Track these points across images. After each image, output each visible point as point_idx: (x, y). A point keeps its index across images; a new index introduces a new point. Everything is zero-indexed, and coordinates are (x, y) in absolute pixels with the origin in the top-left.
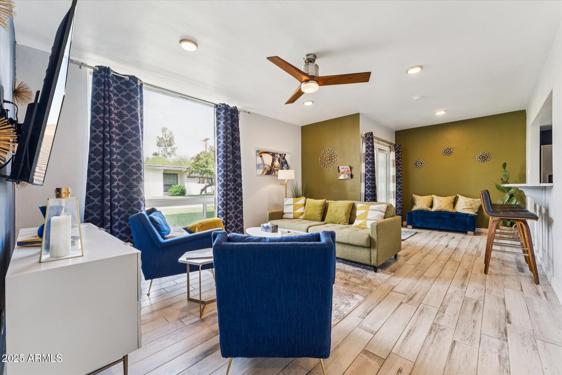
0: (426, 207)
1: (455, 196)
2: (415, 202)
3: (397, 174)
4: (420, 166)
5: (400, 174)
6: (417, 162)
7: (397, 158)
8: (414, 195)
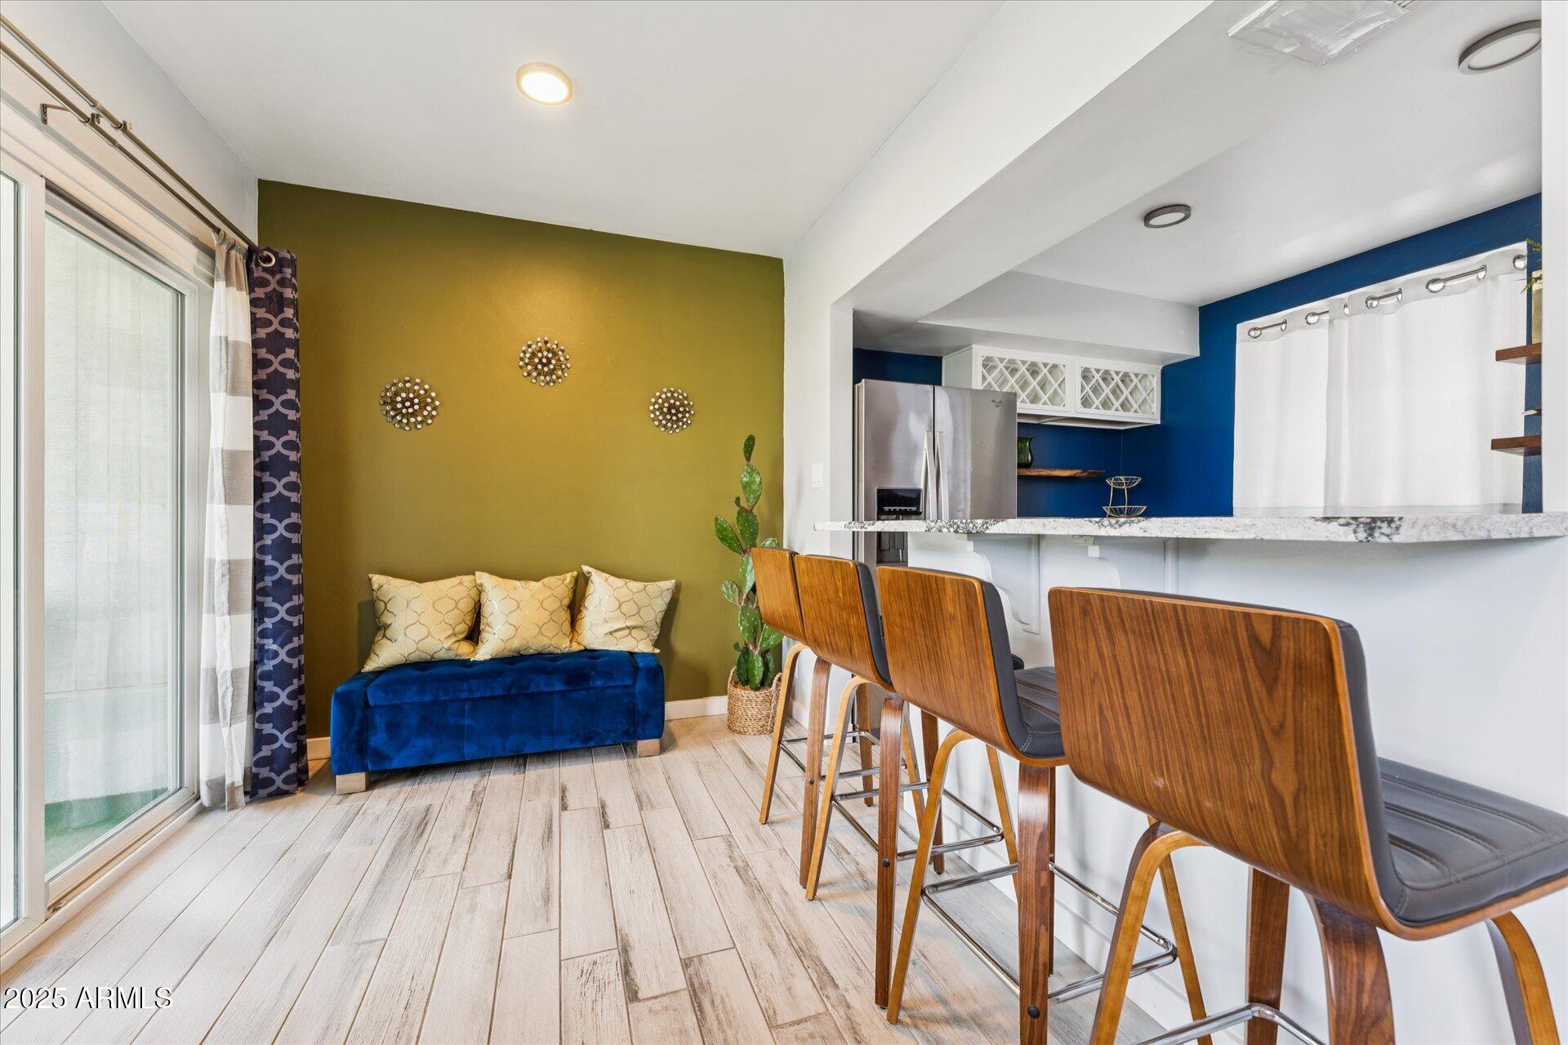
0: (447, 644)
1: (575, 573)
2: (387, 619)
3: (259, 446)
4: (414, 414)
5: (289, 445)
6: (397, 394)
7: (266, 344)
8: (377, 579)
